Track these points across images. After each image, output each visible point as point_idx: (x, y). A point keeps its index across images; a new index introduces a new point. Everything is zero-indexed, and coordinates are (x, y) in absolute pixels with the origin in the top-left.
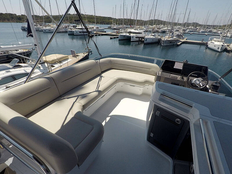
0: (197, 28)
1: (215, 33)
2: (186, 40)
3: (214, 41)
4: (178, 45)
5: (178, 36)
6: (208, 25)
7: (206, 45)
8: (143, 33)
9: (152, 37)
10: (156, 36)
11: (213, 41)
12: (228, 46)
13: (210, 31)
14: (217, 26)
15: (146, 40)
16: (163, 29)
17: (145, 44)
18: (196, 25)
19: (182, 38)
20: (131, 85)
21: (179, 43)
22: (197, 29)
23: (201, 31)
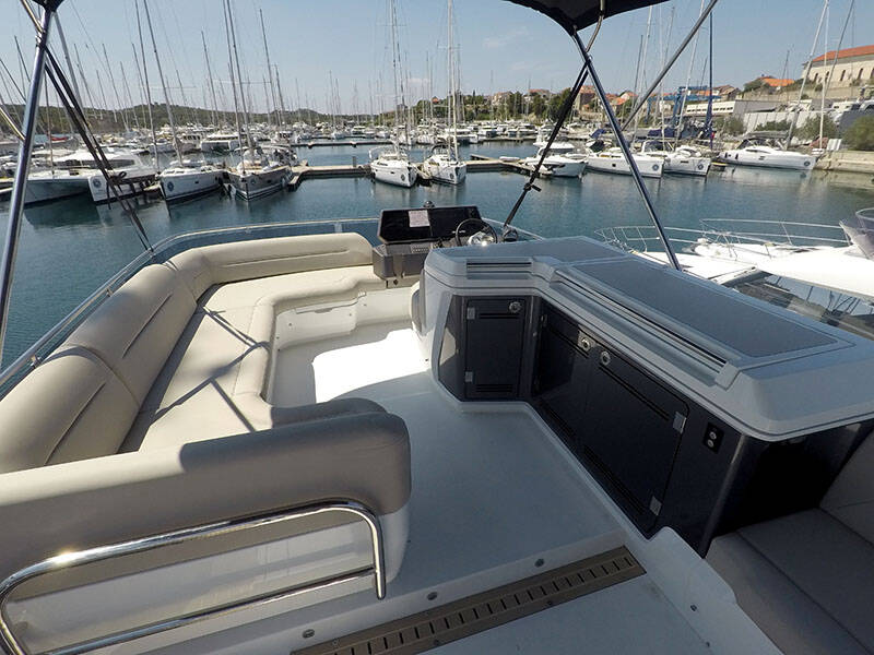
0: (318, 125)
1: (371, 137)
2: (308, 168)
3: (385, 158)
4: (292, 188)
5: (279, 156)
6: (344, 117)
7: (368, 174)
8: (137, 159)
9: (187, 171)
10: (200, 165)
11: (381, 160)
12: (419, 168)
13: (358, 134)
14: (369, 117)
15: (171, 186)
16: (211, 139)
17: (169, 203)
18: (309, 116)
19: (292, 163)
20: (317, 312)
21: (294, 181)
22: (320, 128)
23: (333, 135)
